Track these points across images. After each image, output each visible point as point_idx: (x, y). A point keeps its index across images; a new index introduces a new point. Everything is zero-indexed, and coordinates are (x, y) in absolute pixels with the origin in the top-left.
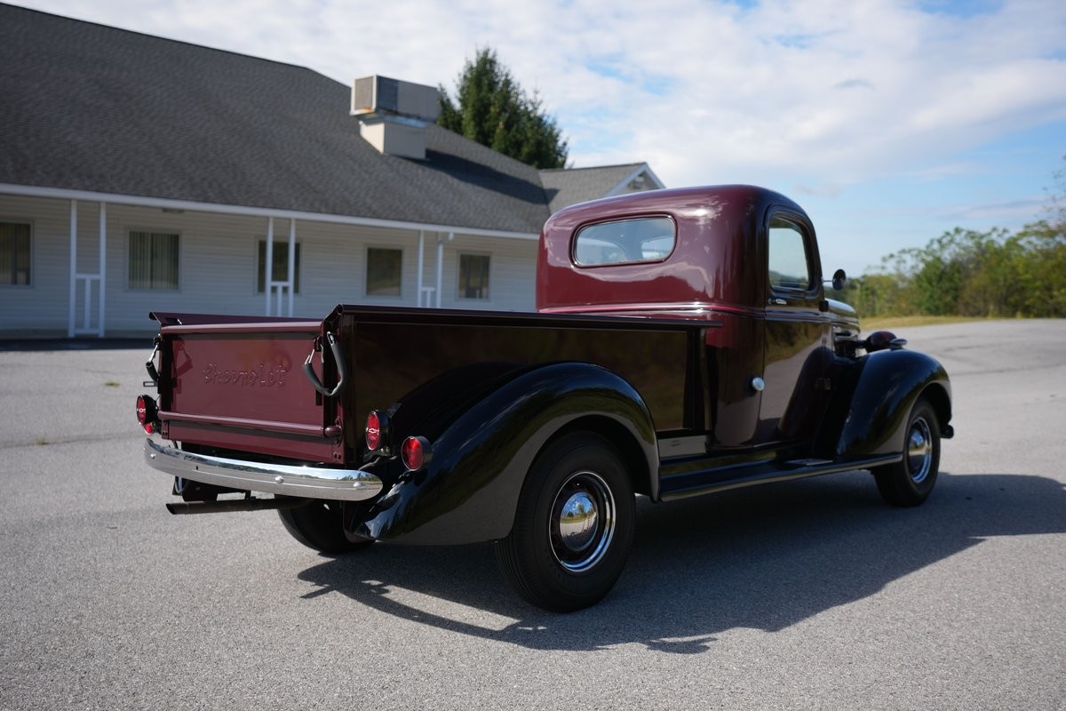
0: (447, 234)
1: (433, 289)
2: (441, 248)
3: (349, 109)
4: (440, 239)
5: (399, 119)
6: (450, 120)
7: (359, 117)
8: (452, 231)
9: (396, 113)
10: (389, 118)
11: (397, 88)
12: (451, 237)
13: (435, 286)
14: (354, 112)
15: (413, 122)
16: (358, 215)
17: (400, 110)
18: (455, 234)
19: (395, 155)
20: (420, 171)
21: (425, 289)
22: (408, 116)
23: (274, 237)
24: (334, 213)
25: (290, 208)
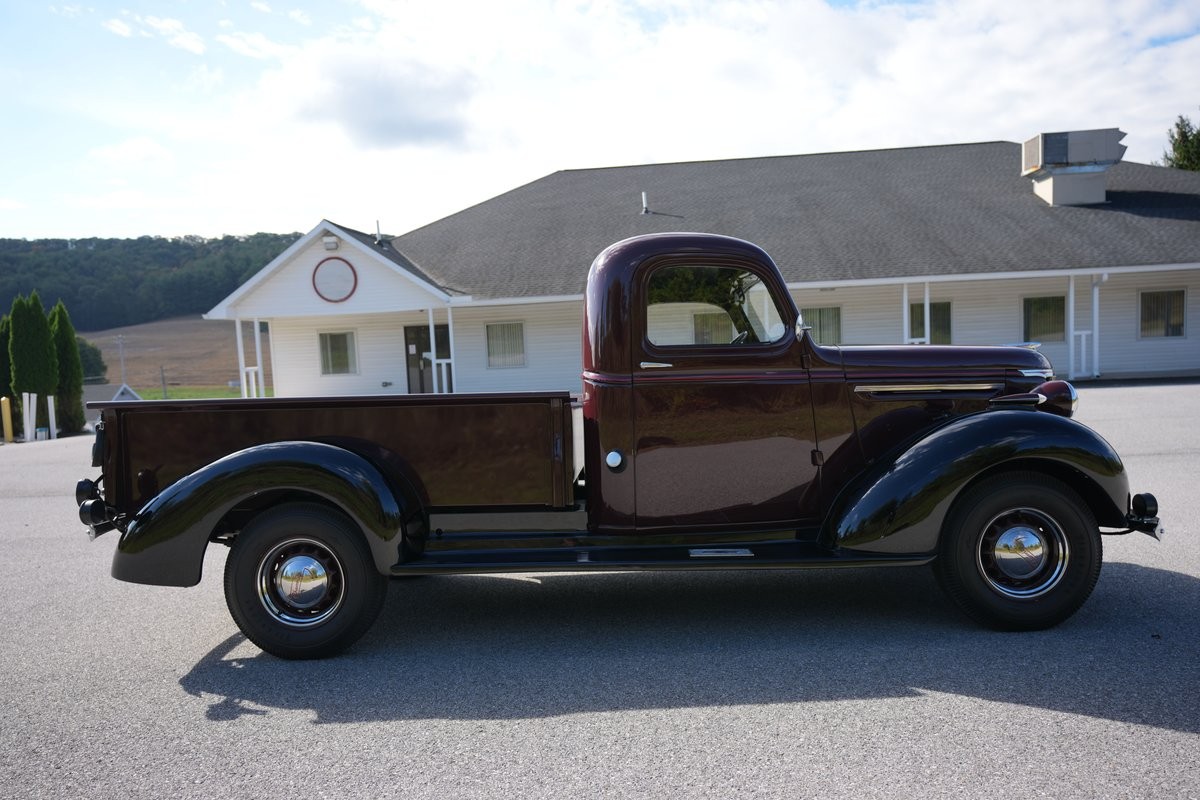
0: (1100, 276)
1: (1089, 332)
2: (1096, 291)
3: (1021, 171)
4: (1095, 281)
5: (1070, 169)
6: (1192, 150)
7: (1030, 176)
8: (1105, 273)
9: (1068, 164)
10: (1058, 171)
11: (1067, 140)
12: (1105, 278)
13: (1092, 329)
14: (1025, 173)
15: (1088, 169)
16: (993, 270)
17: (1070, 161)
18: (1109, 274)
19: (1067, 205)
20: (1092, 216)
21: (1078, 333)
22: (1081, 164)
23: (931, 299)
24: (966, 272)
25: (921, 274)
